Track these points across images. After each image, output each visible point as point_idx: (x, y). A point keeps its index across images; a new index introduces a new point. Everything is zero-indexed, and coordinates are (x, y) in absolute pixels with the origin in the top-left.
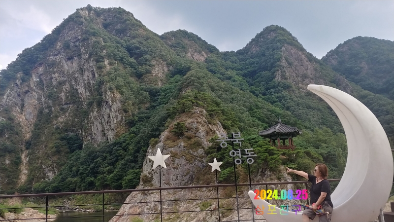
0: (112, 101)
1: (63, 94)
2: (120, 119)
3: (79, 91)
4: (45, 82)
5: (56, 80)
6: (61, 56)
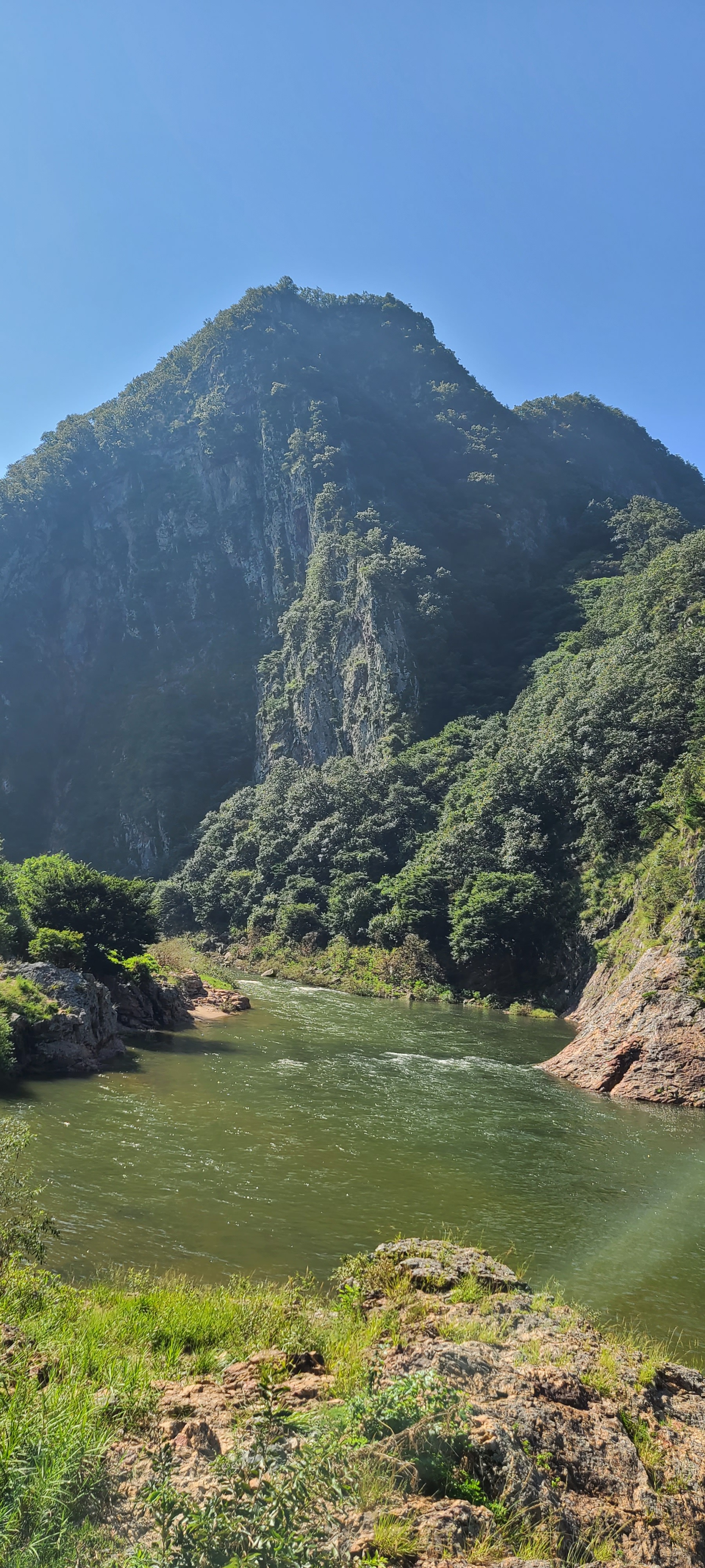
0: (378, 621)
1: (192, 582)
2: (402, 687)
3: (249, 579)
4: (130, 536)
5: (171, 532)
6: (189, 451)
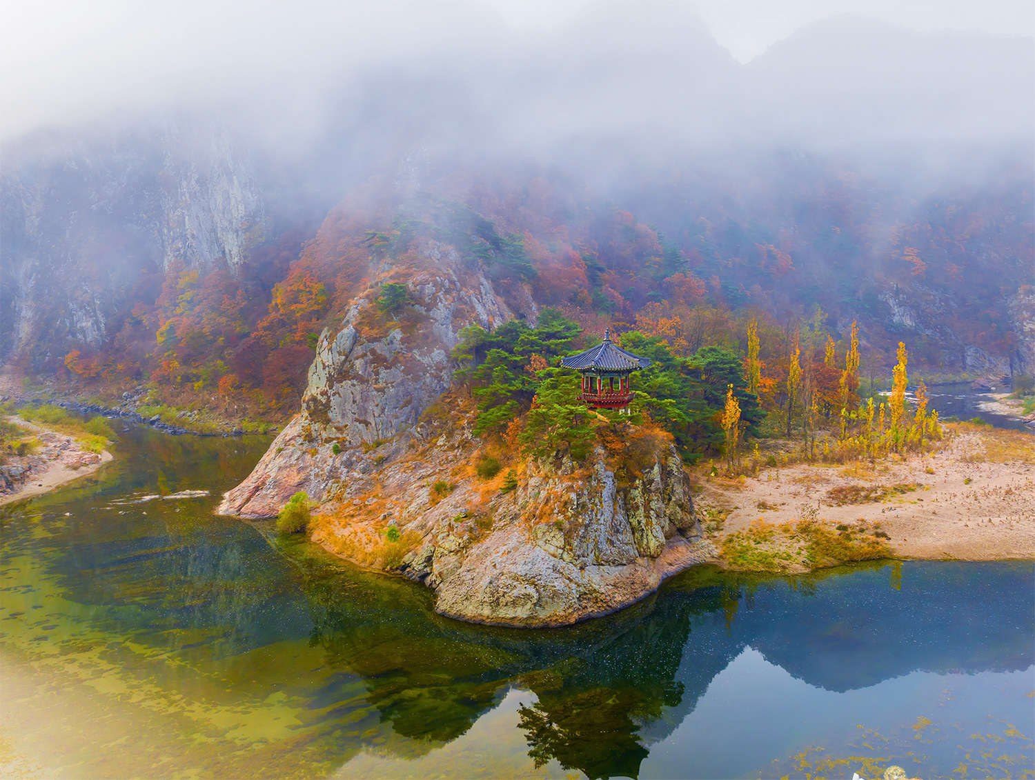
2: (253, 206)
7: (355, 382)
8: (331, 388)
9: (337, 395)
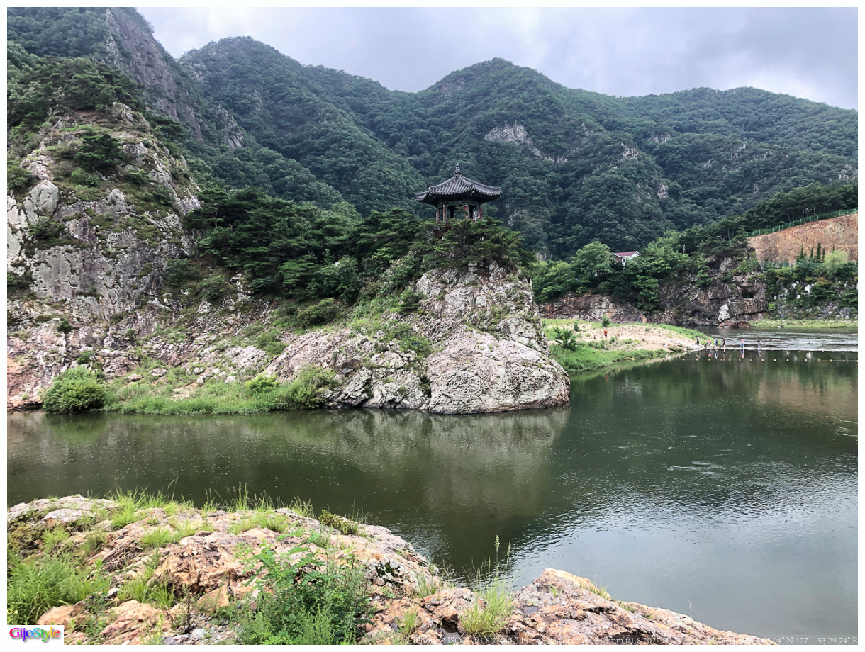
7: (70, 247)
8: (30, 255)
9: (43, 265)
